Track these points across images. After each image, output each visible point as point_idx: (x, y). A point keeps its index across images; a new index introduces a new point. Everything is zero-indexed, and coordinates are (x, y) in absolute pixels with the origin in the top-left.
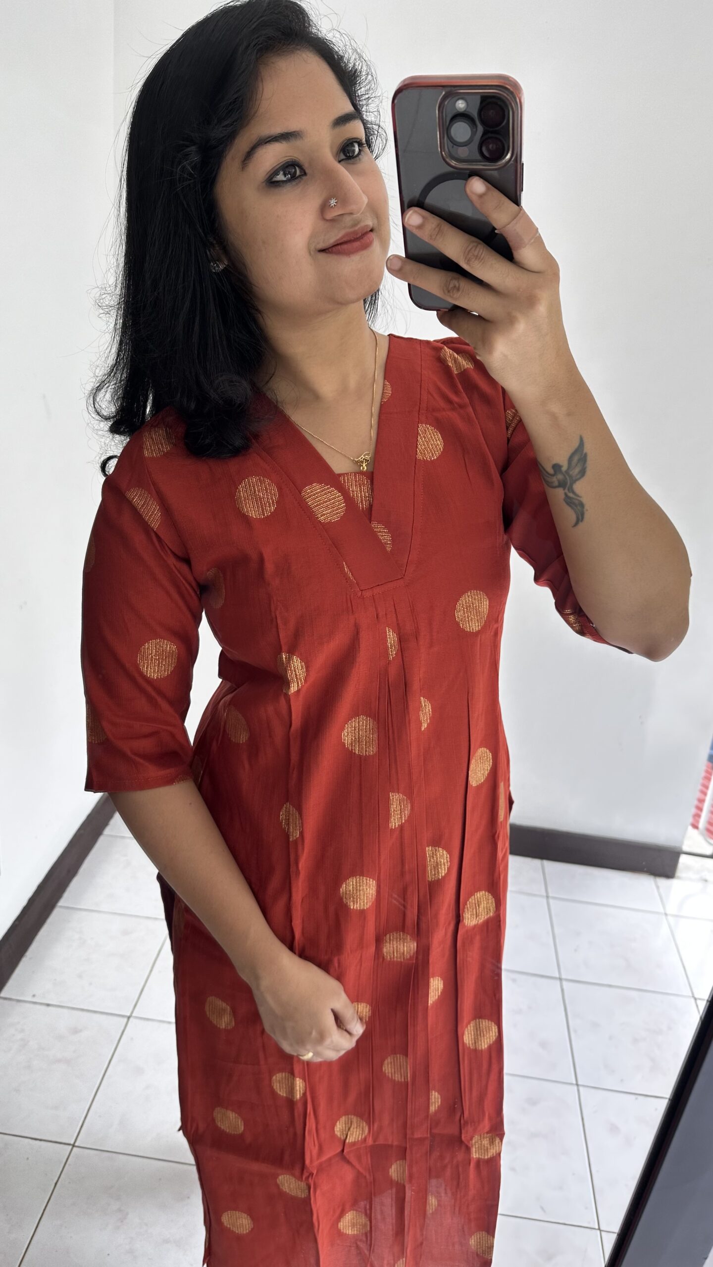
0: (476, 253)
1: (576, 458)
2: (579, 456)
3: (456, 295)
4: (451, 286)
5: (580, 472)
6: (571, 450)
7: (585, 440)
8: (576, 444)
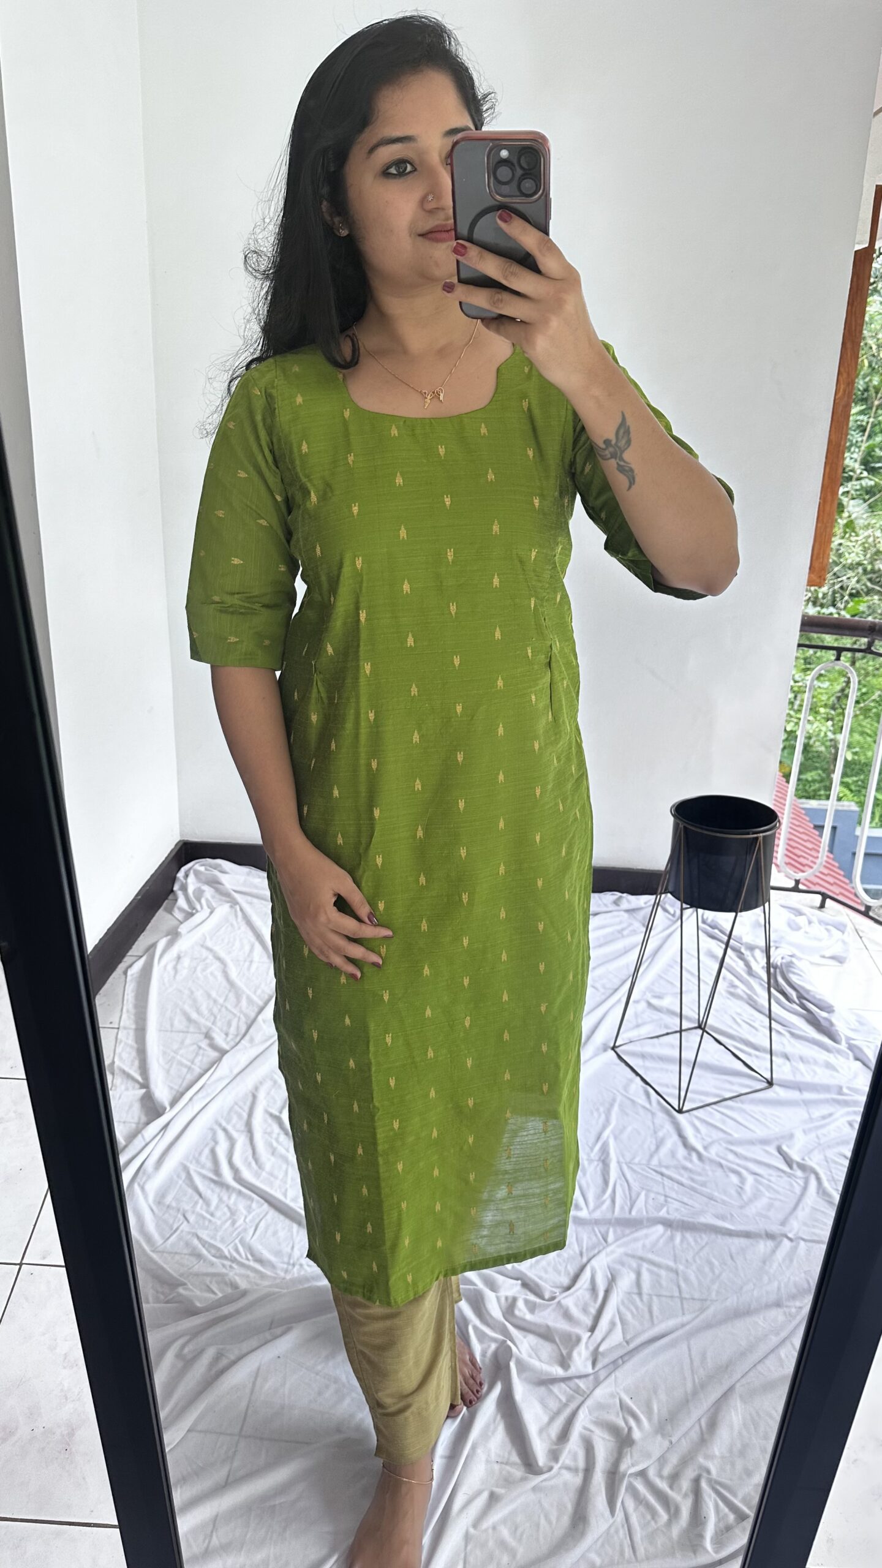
0: (511, 270)
1: (622, 431)
2: (623, 429)
3: (501, 305)
4: (496, 298)
5: (625, 444)
6: (618, 424)
7: (627, 416)
8: (619, 420)
